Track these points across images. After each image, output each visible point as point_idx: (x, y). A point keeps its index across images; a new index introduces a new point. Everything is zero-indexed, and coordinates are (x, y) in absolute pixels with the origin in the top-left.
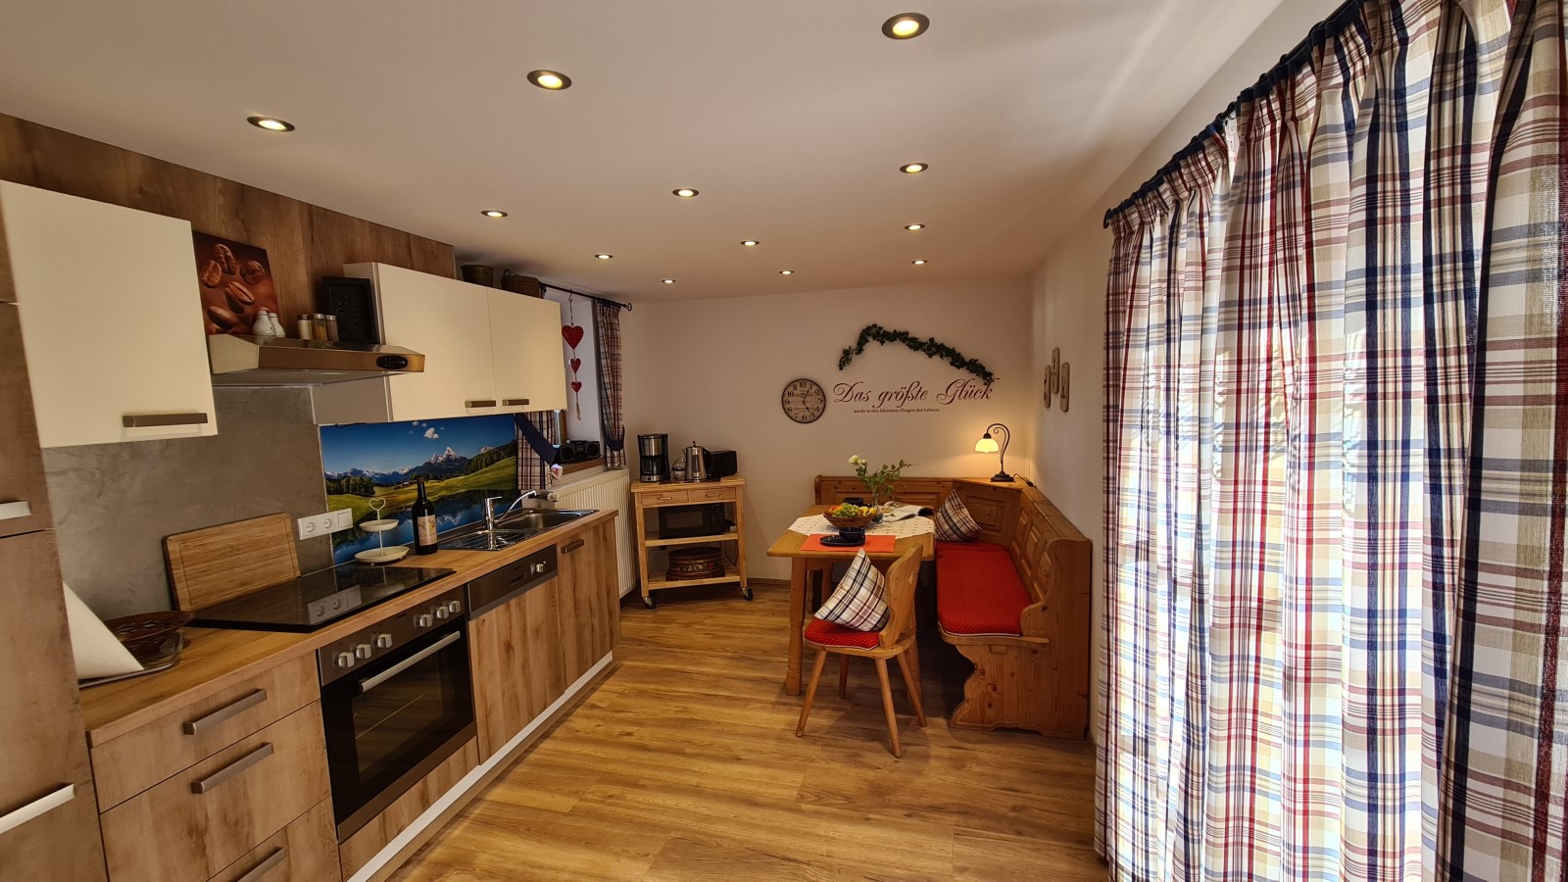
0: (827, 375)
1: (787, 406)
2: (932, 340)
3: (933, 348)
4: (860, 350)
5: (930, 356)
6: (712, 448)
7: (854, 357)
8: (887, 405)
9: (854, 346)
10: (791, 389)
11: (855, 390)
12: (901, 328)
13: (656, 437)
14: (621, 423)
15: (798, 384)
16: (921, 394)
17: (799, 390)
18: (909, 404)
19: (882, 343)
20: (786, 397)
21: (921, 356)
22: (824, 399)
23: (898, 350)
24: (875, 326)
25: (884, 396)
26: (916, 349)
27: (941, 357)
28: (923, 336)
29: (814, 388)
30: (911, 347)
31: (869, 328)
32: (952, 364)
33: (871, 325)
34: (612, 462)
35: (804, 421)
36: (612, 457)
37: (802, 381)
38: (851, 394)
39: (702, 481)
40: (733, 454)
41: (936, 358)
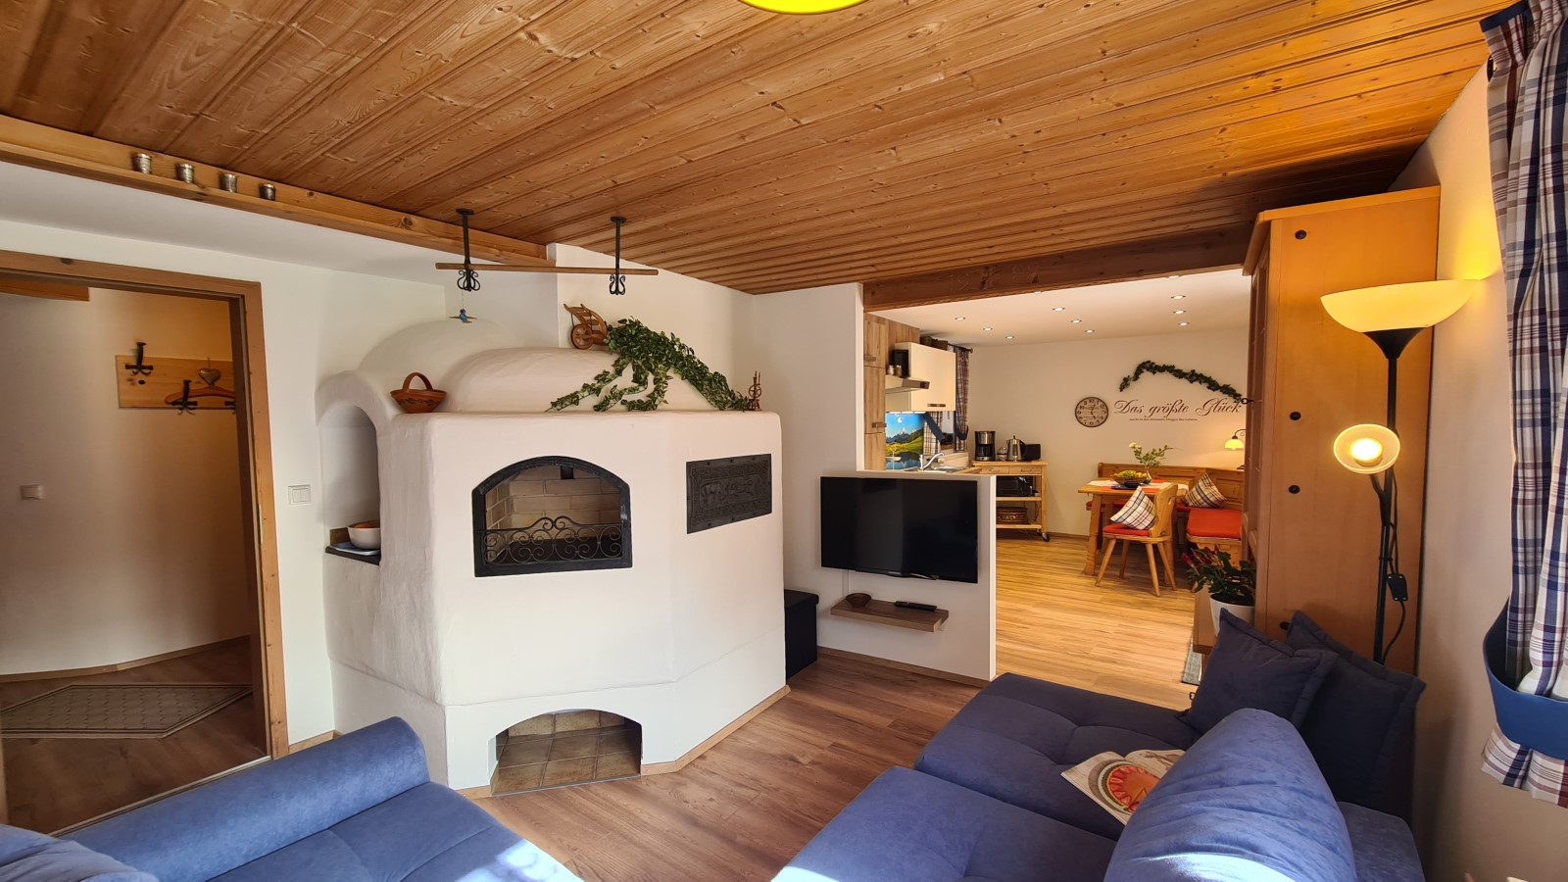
0: (1110, 394)
1: (1079, 415)
2: (1193, 371)
3: (1194, 377)
4: (1136, 377)
5: (1192, 382)
6: (1026, 442)
7: (1132, 383)
8: (1155, 416)
9: (1132, 375)
10: (1082, 404)
11: (1131, 406)
12: (1168, 363)
13: (988, 432)
14: (967, 423)
15: (1088, 401)
16: (1183, 408)
17: (1089, 404)
18: (1173, 415)
19: (1154, 373)
20: (1079, 409)
21: (1184, 382)
22: (1107, 411)
23: (1167, 377)
24: (1149, 362)
25: (1153, 410)
26: (1180, 377)
27: (1200, 383)
28: (1186, 369)
29: (1100, 403)
30: (1177, 376)
31: (1144, 363)
32: (1209, 388)
33: (1145, 361)
34: (960, 447)
35: (1091, 426)
36: (960, 444)
37: (1091, 399)
38: (1127, 407)
39: (1018, 461)
40: (1039, 446)
41: (1196, 384)
